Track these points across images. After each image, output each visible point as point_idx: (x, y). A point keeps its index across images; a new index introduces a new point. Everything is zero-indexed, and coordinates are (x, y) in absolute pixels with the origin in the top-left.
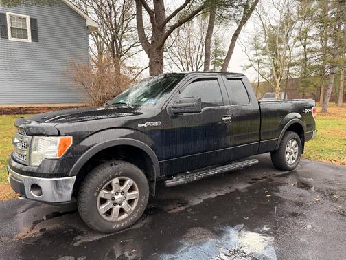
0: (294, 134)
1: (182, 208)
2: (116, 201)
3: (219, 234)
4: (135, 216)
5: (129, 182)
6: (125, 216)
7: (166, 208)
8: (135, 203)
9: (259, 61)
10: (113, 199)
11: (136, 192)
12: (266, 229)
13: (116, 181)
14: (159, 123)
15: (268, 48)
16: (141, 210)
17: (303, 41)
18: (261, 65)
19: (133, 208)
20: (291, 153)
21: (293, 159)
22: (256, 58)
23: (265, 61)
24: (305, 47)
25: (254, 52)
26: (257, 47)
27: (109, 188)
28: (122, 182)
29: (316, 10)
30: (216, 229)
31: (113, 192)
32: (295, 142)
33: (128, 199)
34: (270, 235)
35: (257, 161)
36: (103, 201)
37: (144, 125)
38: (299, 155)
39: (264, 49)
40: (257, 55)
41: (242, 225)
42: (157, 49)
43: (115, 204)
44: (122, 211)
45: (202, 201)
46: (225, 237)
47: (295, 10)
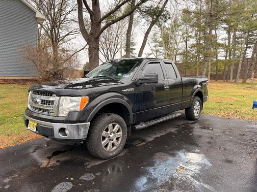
0: (198, 98)
1: (144, 143)
2: (110, 138)
3: (174, 155)
4: (121, 147)
5: (117, 126)
6: (115, 148)
7: (134, 144)
8: (120, 140)
9: (157, 51)
10: (109, 137)
11: (121, 133)
12: (198, 151)
13: (111, 125)
14: (132, 89)
15: (163, 42)
16: (123, 144)
17: (185, 39)
18: (158, 54)
19: (119, 143)
20: (196, 110)
21: (198, 113)
22: (155, 49)
23: (161, 51)
24: (186, 43)
25: (153, 44)
26: (156, 41)
27: (107, 130)
28: (114, 126)
29: (193, 19)
30: (171, 152)
31: (109, 132)
32: (198, 103)
33: (116, 137)
34: (201, 153)
35: (180, 114)
36: (104, 138)
37: (126, 90)
38: (200, 111)
39: (160, 42)
40: (155, 46)
41: (184, 150)
42: (95, 38)
43: (110, 140)
44: (113, 145)
45: (153, 139)
46: (177, 156)
47: (180, 18)
